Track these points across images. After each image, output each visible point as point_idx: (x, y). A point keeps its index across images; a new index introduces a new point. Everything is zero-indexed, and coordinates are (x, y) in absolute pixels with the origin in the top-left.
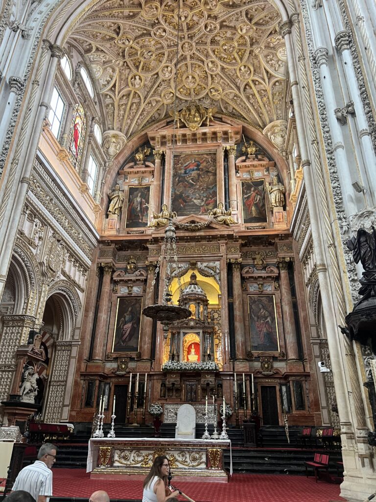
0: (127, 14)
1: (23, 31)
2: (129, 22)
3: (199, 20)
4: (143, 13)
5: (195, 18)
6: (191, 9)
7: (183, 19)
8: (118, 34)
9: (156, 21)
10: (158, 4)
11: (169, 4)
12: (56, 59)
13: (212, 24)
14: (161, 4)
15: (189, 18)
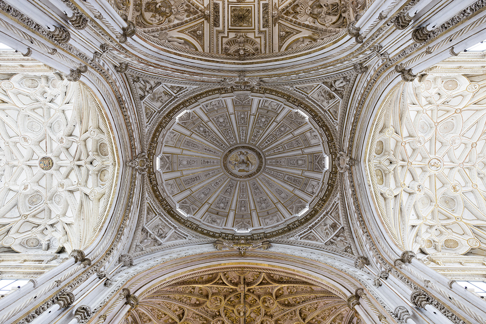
0: (194, 302)
1: (108, 279)
2: (194, 309)
3: (256, 318)
4: (208, 303)
5: (253, 315)
6: (251, 306)
7: (242, 314)
8: (180, 320)
9: (218, 314)
10: (223, 298)
11: (231, 299)
12: (129, 307)
13: (268, 322)
14: (225, 298)
15: (247, 314)
